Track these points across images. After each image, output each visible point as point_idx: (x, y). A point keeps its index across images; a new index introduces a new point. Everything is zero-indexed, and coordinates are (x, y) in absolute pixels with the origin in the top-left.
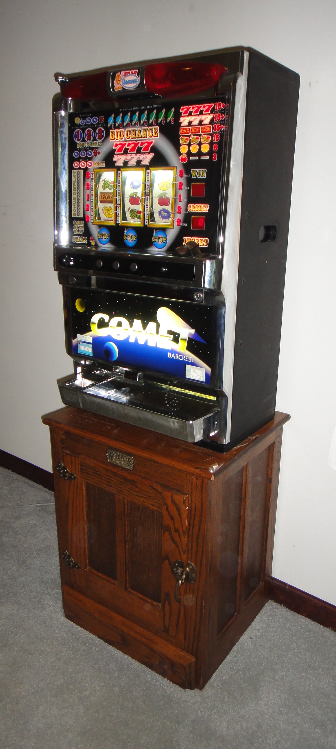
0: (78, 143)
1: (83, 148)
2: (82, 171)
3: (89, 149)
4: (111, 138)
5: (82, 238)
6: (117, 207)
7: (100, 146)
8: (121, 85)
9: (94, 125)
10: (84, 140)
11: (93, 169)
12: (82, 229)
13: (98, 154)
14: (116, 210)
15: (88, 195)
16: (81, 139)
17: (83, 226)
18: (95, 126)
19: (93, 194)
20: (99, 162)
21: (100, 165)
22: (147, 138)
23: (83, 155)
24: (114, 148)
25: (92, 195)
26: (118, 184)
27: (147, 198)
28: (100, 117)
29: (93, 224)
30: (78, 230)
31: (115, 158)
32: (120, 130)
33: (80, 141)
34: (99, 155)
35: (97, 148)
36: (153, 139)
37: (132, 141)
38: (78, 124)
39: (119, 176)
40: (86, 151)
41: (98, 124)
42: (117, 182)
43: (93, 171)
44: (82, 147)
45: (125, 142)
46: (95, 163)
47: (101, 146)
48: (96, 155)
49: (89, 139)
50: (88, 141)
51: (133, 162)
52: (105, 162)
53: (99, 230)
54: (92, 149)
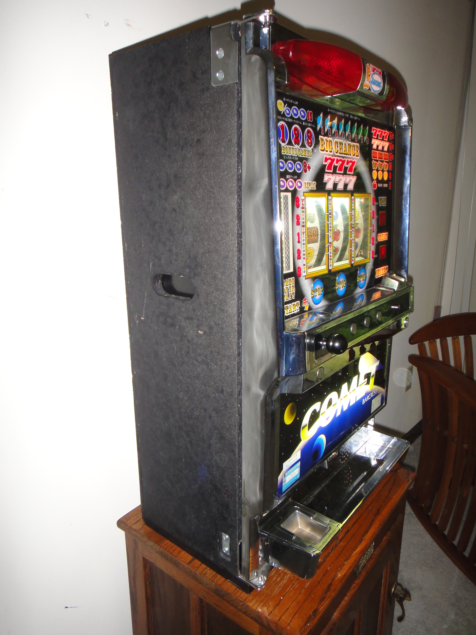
0: (283, 147)
1: (290, 156)
2: (289, 195)
3: (297, 159)
4: (320, 147)
5: (294, 305)
6: (329, 247)
7: (309, 157)
8: (369, 82)
9: (302, 121)
10: (290, 143)
11: (304, 192)
12: (293, 290)
13: (308, 169)
14: (329, 252)
15: (298, 234)
16: (287, 140)
17: (294, 285)
18: (304, 123)
19: (304, 232)
20: (310, 182)
21: (310, 186)
22: (351, 157)
23: (290, 169)
24: (324, 163)
25: (303, 234)
26: (329, 215)
27: (353, 231)
28: (308, 111)
29: (306, 279)
30: (288, 293)
31: (326, 177)
32: (329, 138)
33: (287, 143)
34: (309, 171)
35: (306, 159)
36: (355, 159)
37: (340, 157)
38: (282, 112)
39: (330, 204)
40: (295, 161)
41: (306, 121)
42: (328, 212)
43: (303, 196)
44: (288, 154)
45: (334, 157)
46: (305, 183)
47: (311, 157)
48: (306, 171)
49: (297, 142)
50: (296, 146)
51: (340, 187)
52: (315, 182)
53: (312, 285)
54: (301, 159)
